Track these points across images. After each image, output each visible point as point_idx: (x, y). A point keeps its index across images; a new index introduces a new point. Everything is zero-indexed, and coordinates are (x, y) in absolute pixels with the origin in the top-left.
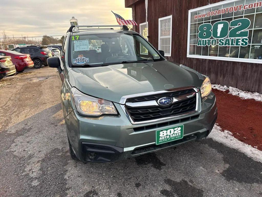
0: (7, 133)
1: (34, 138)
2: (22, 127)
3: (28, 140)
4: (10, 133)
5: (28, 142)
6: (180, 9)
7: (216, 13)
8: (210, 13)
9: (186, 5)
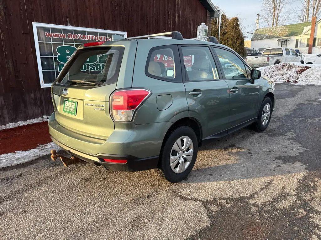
0: (306, 165)
1: (280, 149)
2: (285, 165)
3: (286, 150)
4: (302, 164)
5: (287, 148)
6: (5, 14)
7: (80, 37)
8: (71, 35)
9: (22, 12)
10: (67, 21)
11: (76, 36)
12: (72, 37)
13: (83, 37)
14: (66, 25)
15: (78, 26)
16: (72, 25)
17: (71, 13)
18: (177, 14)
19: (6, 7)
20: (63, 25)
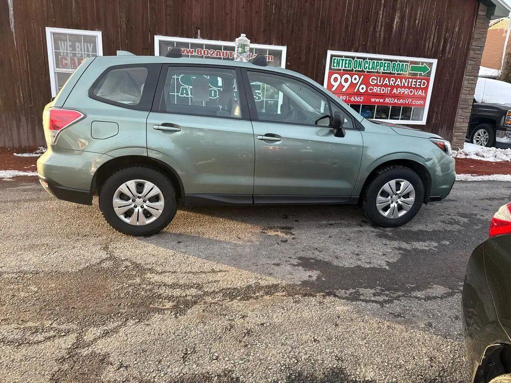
6: (127, 27)
7: (213, 53)
8: (201, 51)
9: (145, 25)
10: (197, 33)
11: (208, 51)
12: (201, 53)
13: (217, 53)
14: (196, 37)
15: (211, 39)
16: (203, 37)
17: (205, 22)
18: (398, 15)
19: (128, 20)
20: (192, 38)
